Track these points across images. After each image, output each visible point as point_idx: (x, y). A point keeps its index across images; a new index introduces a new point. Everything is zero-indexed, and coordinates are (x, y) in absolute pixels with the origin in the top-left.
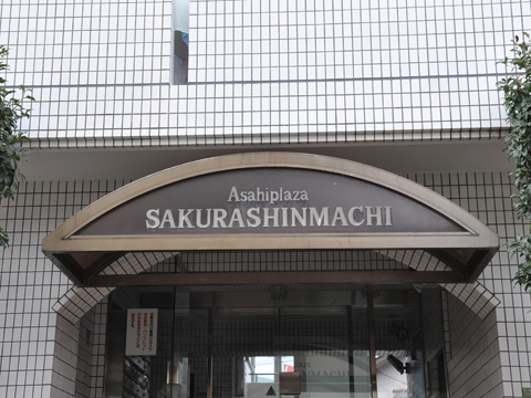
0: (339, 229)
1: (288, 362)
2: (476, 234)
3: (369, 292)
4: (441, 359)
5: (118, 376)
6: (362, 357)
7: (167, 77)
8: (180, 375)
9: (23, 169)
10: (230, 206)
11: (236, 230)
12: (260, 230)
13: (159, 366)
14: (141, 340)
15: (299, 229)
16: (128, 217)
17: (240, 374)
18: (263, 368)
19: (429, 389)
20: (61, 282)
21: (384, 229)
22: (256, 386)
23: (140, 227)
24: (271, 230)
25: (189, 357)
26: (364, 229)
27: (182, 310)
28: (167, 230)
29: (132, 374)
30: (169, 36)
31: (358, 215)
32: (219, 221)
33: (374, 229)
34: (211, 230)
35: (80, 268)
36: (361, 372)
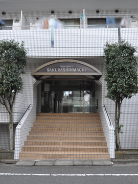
0: (78, 72)
1: (71, 93)
2: (99, 73)
3: (83, 82)
4: (94, 92)
5: (43, 94)
6: (82, 91)
7: (50, 46)
8: (53, 94)
9: (27, 62)
10: (60, 68)
11: (61, 72)
12: (65, 72)
13: (50, 93)
14: (47, 89)
15: (71, 72)
16: (44, 69)
17: (63, 94)
18: (67, 93)
19: (92, 96)
20: (34, 80)
21: (85, 72)
22: (65, 96)
23: (46, 71)
24: (67, 72)
25: (55, 91)
26: (82, 72)
27: (53, 84)
28: (50, 72)
29: (46, 94)
30: (50, 42)
31: (81, 70)
32: (59, 70)
33: (83, 72)
34: (57, 72)
35: (37, 77)
36: (82, 94)
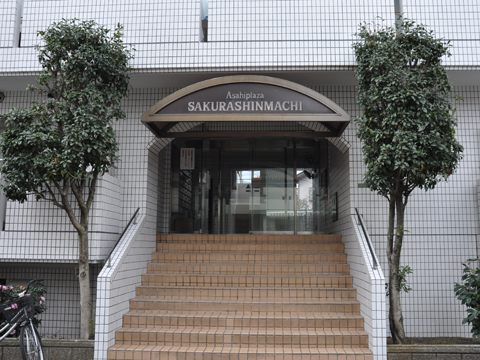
0: (278, 112)
1: (257, 174)
2: (340, 115)
3: (295, 141)
4: (326, 172)
5: (177, 179)
6: (290, 171)
7: (197, 39)
8: (205, 179)
9: (132, 83)
10: (227, 101)
11: (230, 112)
12: (241, 112)
13: (196, 174)
14: (187, 162)
15: (259, 112)
16: (180, 105)
17: (235, 179)
18: (245, 177)
19: (321, 186)
20: (149, 137)
21: (299, 112)
22: (242, 185)
23: (185, 110)
24: (246, 112)
25: (210, 170)
26: (290, 112)
27: (206, 149)
28: (198, 112)
29: (183, 178)
31: (287, 106)
32: (222, 108)
33: (294, 112)
34: (218, 112)
35: (158, 129)
36: (290, 178)
